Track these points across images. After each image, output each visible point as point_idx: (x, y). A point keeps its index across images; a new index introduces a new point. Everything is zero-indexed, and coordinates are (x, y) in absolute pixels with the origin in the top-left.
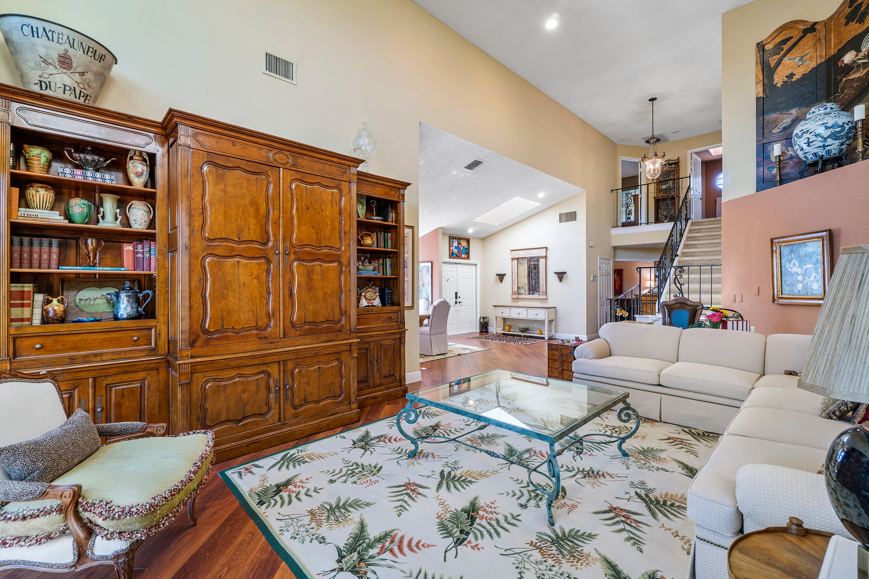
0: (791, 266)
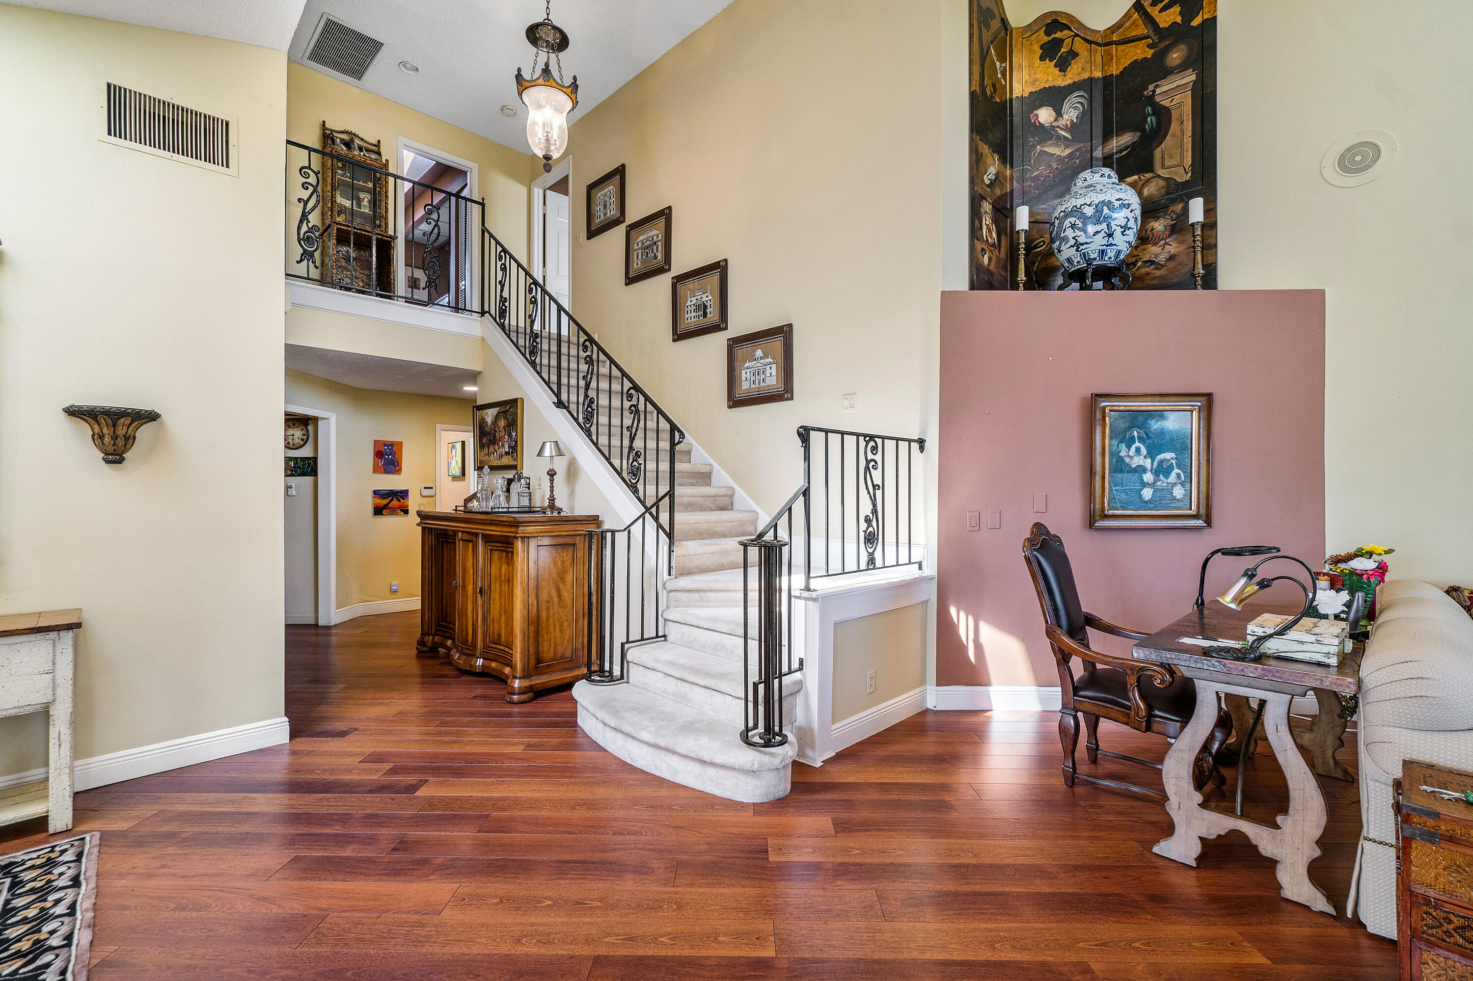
0: (1131, 454)
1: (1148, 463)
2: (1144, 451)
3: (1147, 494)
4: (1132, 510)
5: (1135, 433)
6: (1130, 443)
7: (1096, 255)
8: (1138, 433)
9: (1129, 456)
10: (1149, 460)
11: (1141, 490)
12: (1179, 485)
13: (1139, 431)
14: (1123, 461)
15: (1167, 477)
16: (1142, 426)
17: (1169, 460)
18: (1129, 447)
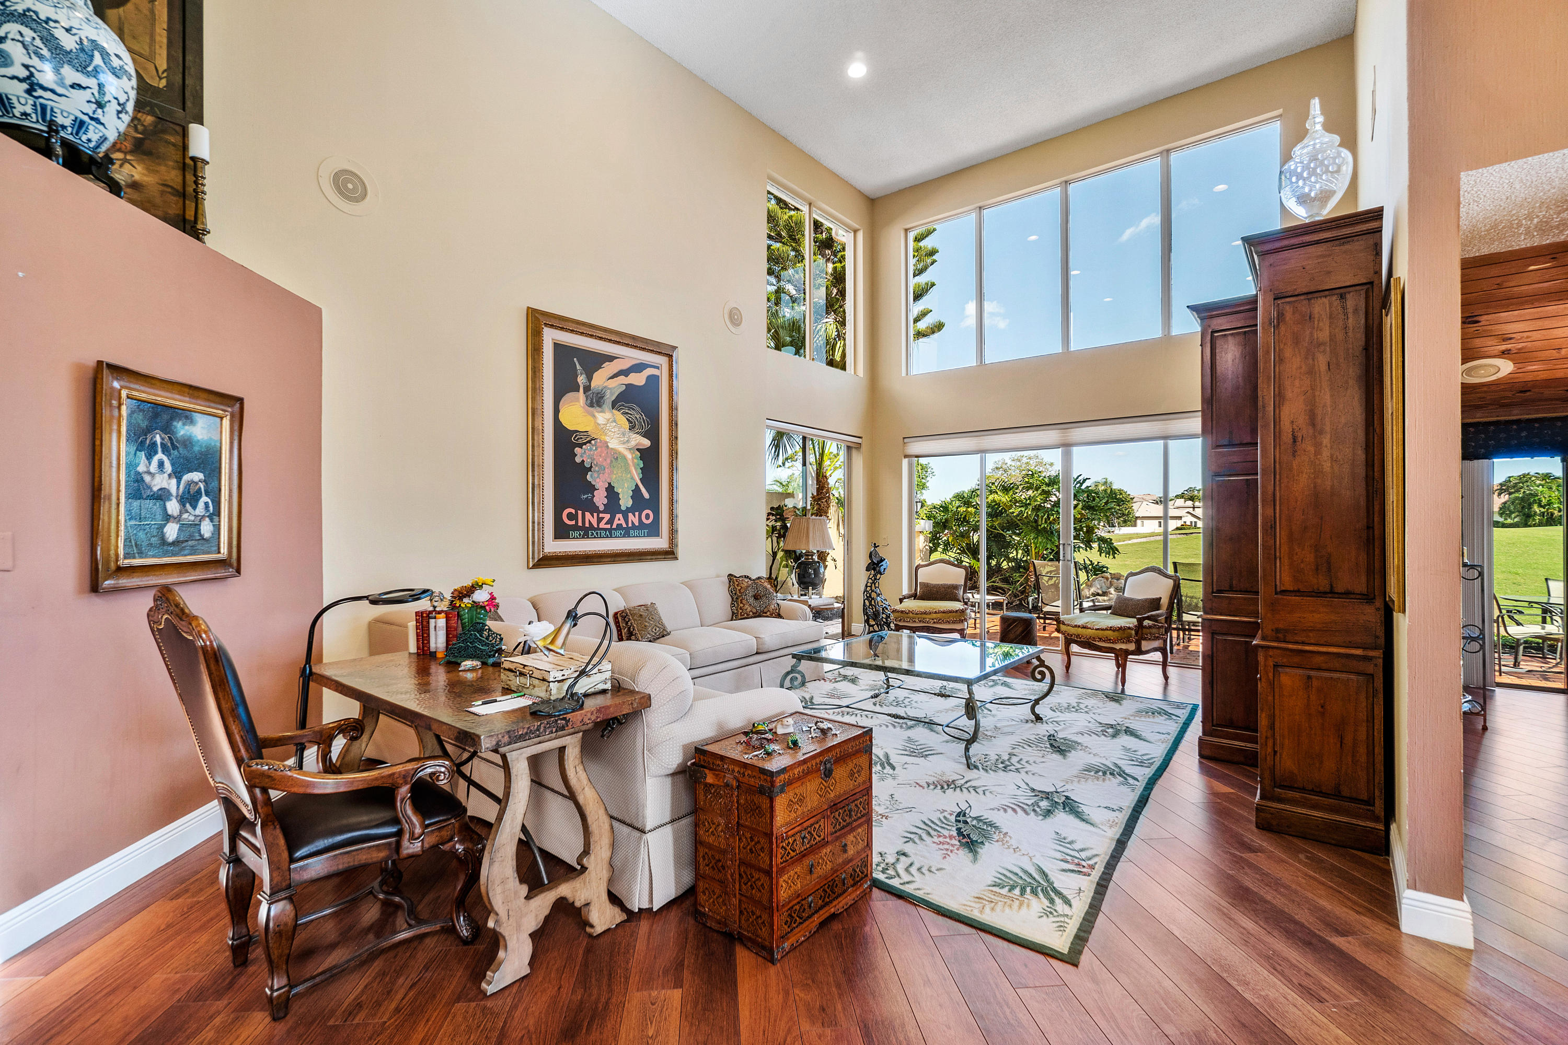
1: (172, 485)
2: (168, 467)
3: (172, 531)
4: (153, 556)
5: (158, 439)
6: (151, 452)
7: (67, 122)
8: (163, 439)
9: (149, 473)
10: (174, 481)
11: (165, 525)
12: (207, 519)
13: (163, 435)
14: (142, 480)
15: (194, 508)
16: (167, 429)
17: (197, 483)
18: (149, 458)
